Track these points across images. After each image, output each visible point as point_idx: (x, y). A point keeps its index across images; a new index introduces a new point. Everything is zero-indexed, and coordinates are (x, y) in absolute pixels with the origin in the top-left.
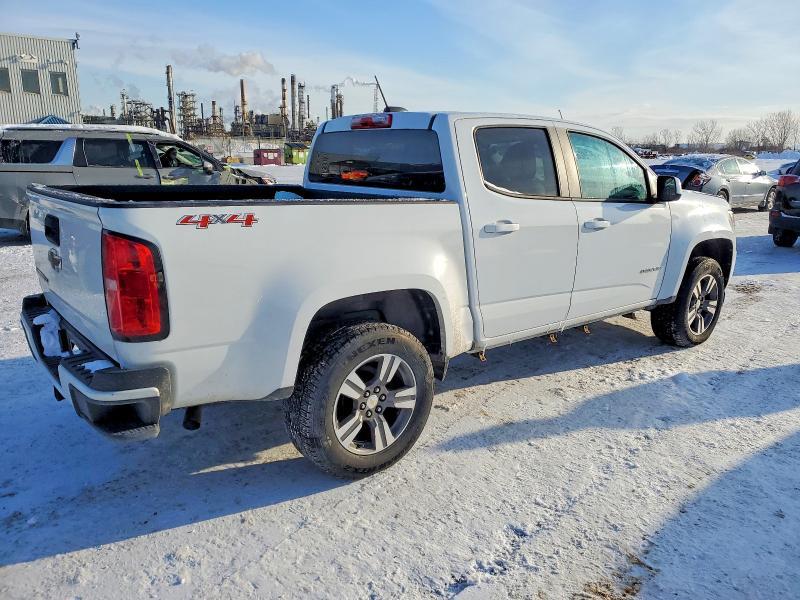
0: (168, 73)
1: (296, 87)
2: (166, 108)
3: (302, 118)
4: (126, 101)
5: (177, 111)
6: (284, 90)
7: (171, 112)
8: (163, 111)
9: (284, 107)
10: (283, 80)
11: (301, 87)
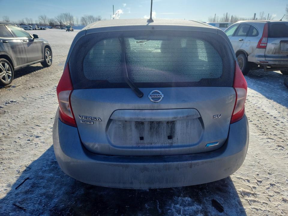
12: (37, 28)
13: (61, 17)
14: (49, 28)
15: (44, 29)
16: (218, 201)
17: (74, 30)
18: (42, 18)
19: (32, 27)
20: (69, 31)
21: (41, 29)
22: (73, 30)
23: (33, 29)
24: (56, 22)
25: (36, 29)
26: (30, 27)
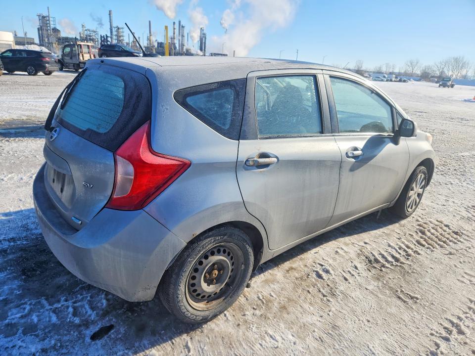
0: (110, 14)
1: (181, 27)
2: (109, 35)
3: (183, 45)
4: (84, 29)
5: (114, 37)
6: (174, 29)
7: (111, 38)
8: (107, 37)
9: (174, 38)
10: (174, 23)
11: (183, 27)
12: (393, 79)
13: (447, 63)
14: (415, 80)
15: (404, 81)
16: (112, 331)
17: (456, 86)
18: (411, 64)
19: (387, 77)
20: (444, 87)
21: (400, 81)
22: (452, 86)
23: (387, 81)
24: (434, 71)
25: (391, 81)
26: (384, 77)
